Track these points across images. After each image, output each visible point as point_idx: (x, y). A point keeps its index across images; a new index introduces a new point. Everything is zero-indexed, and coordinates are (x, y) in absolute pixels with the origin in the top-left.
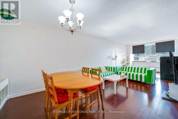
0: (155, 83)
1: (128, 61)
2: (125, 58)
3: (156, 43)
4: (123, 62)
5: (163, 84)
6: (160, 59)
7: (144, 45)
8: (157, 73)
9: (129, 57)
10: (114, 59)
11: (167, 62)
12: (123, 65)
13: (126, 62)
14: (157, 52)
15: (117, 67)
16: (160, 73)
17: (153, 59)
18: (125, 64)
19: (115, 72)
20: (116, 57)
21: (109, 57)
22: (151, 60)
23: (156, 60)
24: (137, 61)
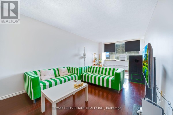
0: (124, 87)
1: (99, 60)
2: (96, 56)
3: (125, 42)
4: (94, 61)
5: (131, 88)
6: (128, 58)
7: (115, 43)
8: (126, 72)
9: (100, 55)
10: (83, 57)
11: (135, 61)
12: (95, 64)
13: (98, 61)
14: (126, 51)
15: (82, 68)
16: (128, 72)
17: (122, 57)
18: (96, 63)
19: (79, 75)
20: (84, 55)
21: (76, 55)
22: (121, 59)
23: (125, 59)
24: (108, 60)
